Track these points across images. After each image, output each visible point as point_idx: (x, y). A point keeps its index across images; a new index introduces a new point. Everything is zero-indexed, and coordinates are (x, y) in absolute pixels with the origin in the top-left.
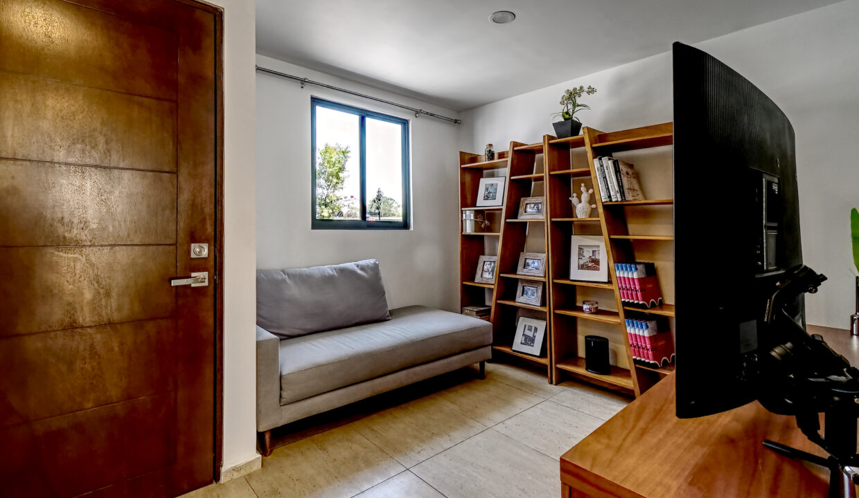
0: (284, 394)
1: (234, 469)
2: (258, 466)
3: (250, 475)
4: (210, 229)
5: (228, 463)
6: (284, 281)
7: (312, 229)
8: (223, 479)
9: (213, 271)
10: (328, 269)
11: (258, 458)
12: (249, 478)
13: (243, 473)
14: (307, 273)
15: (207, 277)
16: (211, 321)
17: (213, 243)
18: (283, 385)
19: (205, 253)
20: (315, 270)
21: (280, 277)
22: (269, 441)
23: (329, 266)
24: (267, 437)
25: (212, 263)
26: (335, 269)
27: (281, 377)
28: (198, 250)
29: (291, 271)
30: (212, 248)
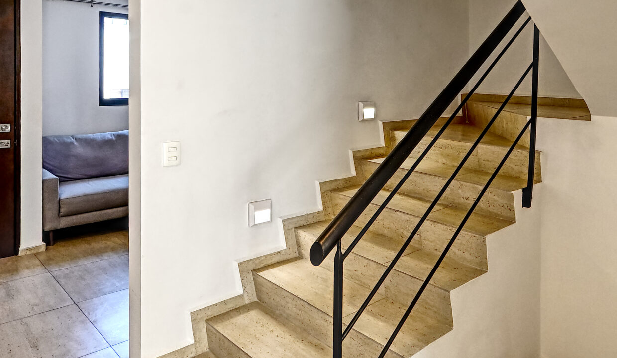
0: (62, 210)
1: (28, 249)
2: (43, 248)
3: (37, 253)
4: (12, 116)
5: (23, 245)
6: (72, 143)
7: (100, 106)
8: (20, 254)
9: (13, 139)
10: (108, 135)
11: (43, 245)
12: (36, 255)
13: (33, 252)
14: (91, 137)
15: (10, 143)
16: (12, 167)
17: (14, 124)
18: (61, 206)
19: (9, 130)
20: (98, 136)
21: (69, 141)
22: (52, 237)
23: (110, 133)
24: (51, 234)
25: (13, 135)
26: (114, 135)
27: (60, 200)
28: (4, 127)
29: (79, 136)
30: (13, 127)
